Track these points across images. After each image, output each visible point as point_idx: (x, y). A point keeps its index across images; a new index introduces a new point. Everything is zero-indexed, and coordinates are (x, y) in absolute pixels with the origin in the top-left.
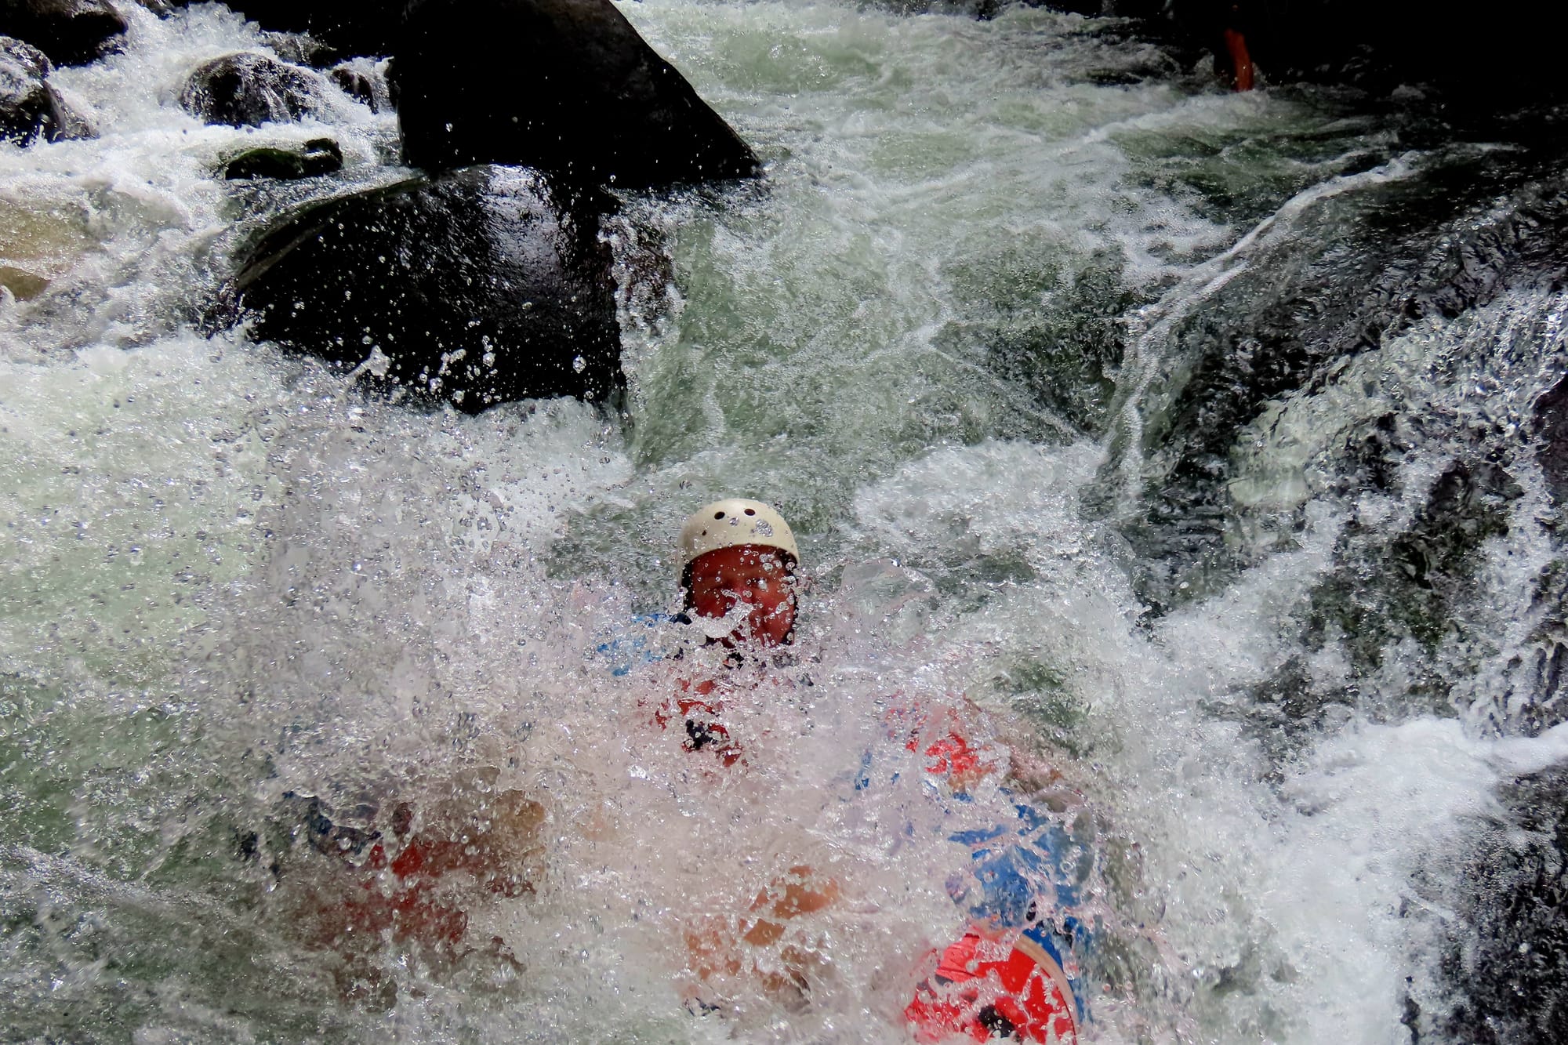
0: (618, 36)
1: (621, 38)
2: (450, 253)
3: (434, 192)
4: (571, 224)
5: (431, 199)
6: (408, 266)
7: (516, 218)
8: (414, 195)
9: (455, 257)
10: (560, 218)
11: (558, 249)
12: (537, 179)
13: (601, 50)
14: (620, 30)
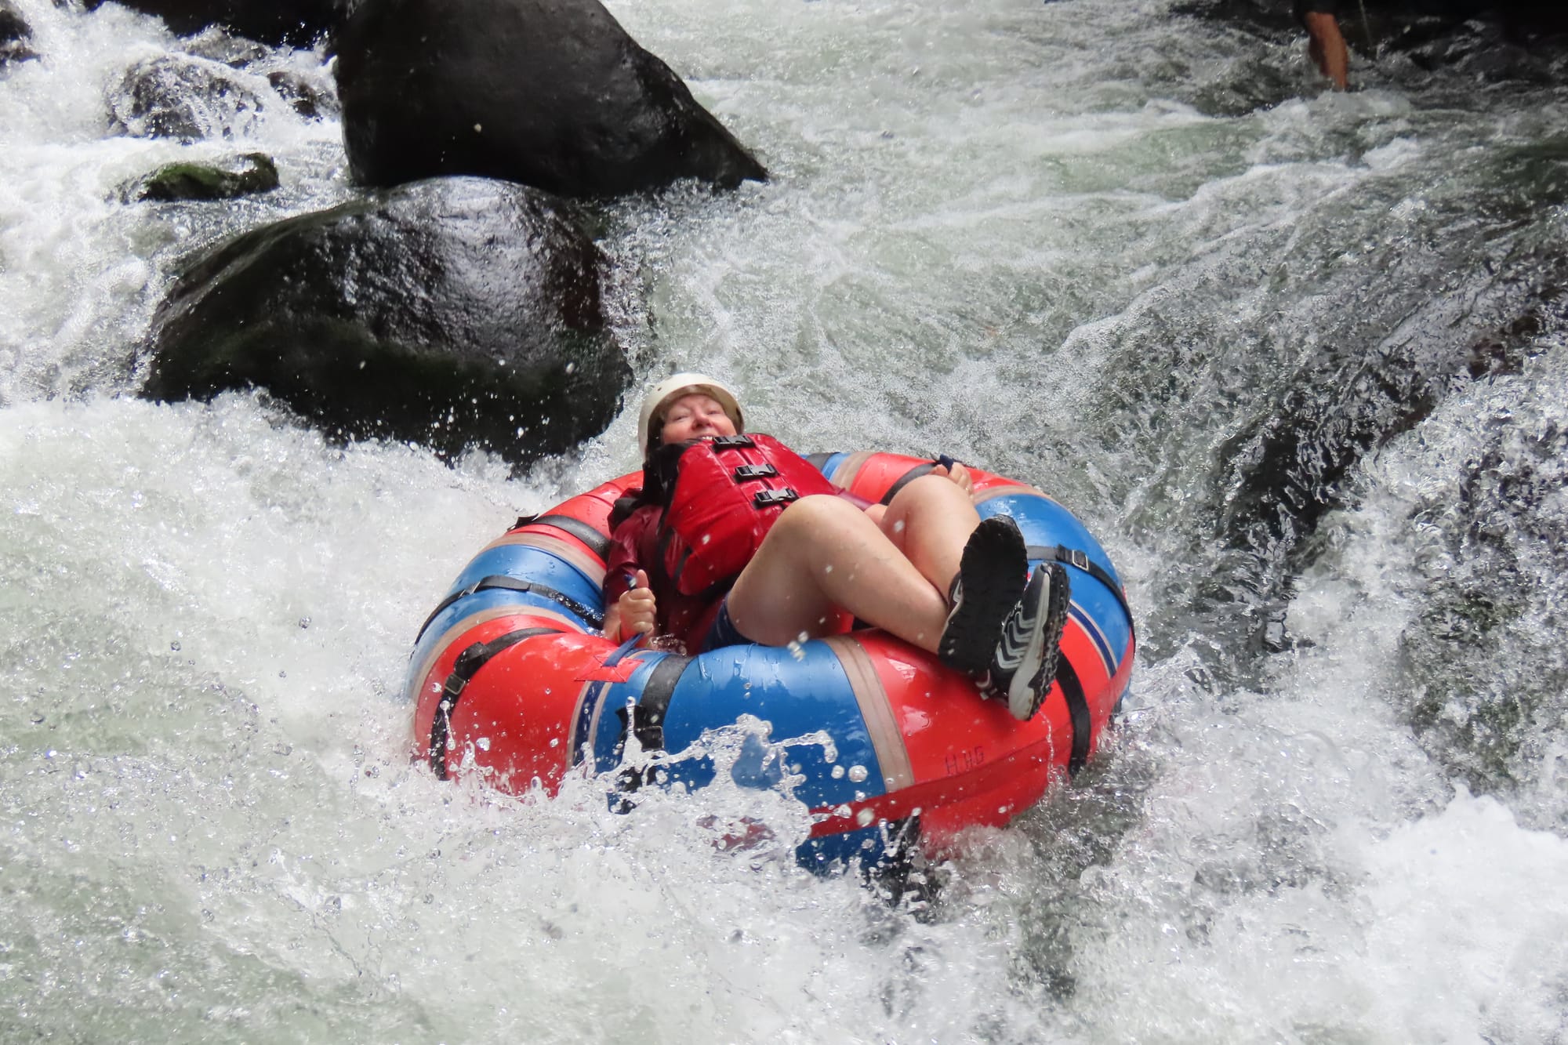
0: (597, 28)
1: (600, 32)
2: (401, 283)
3: (383, 214)
4: (543, 250)
5: (380, 222)
6: (354, 301)
7: (479, 244)
8: (360, 218)
9: (408, 290)
10: (529, 244)
11: (528, 278)
12: (503, 197)
13: (577, 46)
14: (599, 22)
